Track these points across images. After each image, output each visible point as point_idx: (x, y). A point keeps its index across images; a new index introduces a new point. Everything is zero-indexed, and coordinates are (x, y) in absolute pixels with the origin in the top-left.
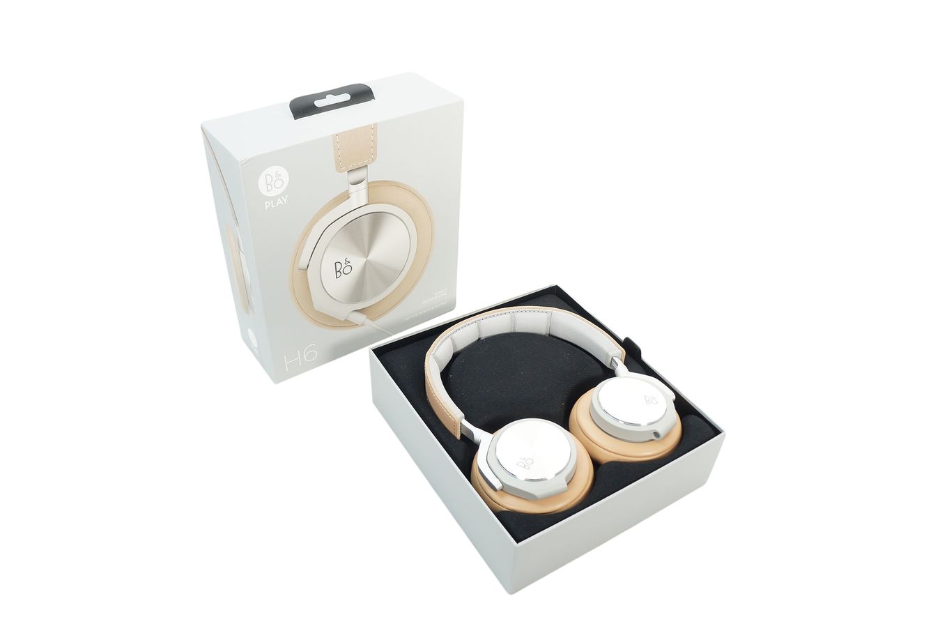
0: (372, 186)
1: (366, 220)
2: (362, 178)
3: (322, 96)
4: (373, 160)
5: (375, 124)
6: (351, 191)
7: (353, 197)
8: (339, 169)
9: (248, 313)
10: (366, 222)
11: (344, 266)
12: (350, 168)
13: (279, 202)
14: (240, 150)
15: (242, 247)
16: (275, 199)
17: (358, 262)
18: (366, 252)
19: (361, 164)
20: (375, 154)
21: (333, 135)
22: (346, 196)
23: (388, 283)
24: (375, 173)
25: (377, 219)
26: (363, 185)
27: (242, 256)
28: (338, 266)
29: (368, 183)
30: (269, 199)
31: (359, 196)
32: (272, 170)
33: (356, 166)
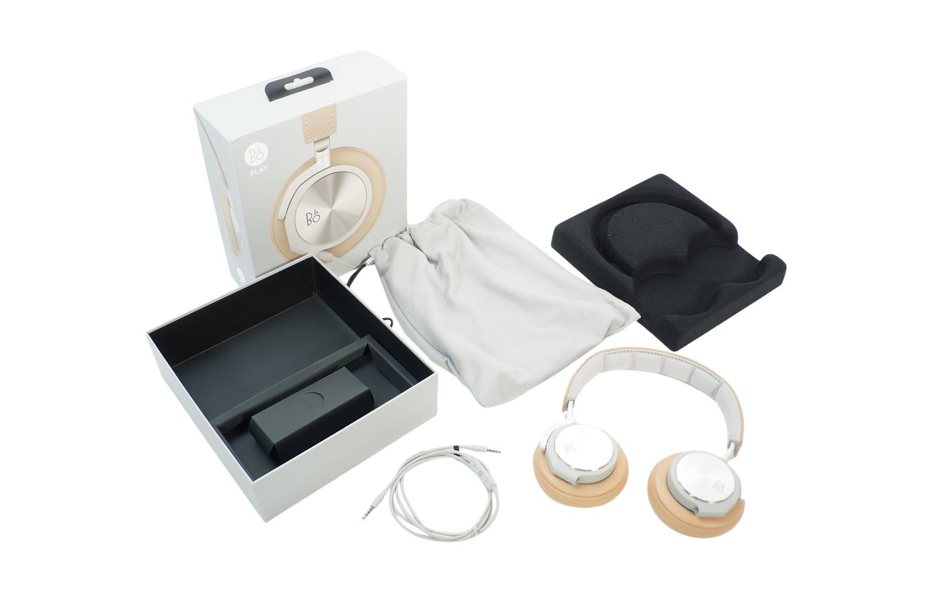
0: (334, 152)
1: (330, 179)
2: (326, 146)
3: (290, 80)
4: (334, 132)
5: (335, 105)
6: (317, 157)
7: (319, 161)
8: (307, 141)
9: (237, 255)
10: (330, 180)
11: (313, 215)
12: (316, 139)
13: (261, 170)
14: (230, 132)
15: (232, 205)
16: (257, 168)
17: (324, 212)
18: (331, 203)
19: (324, 136)
20: (335, 127)
21: (302, 116)
22: (313, 161)
23: (349, 227)
24: (335, 142)
25: (339, 178)
26: (327, 152)
27: (231, 210)
28: (309, 216)
29: (331, 150)
30: (253, 168)
31: (324, 160)
32: (254, 146)
33: (320, 138)
